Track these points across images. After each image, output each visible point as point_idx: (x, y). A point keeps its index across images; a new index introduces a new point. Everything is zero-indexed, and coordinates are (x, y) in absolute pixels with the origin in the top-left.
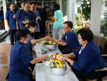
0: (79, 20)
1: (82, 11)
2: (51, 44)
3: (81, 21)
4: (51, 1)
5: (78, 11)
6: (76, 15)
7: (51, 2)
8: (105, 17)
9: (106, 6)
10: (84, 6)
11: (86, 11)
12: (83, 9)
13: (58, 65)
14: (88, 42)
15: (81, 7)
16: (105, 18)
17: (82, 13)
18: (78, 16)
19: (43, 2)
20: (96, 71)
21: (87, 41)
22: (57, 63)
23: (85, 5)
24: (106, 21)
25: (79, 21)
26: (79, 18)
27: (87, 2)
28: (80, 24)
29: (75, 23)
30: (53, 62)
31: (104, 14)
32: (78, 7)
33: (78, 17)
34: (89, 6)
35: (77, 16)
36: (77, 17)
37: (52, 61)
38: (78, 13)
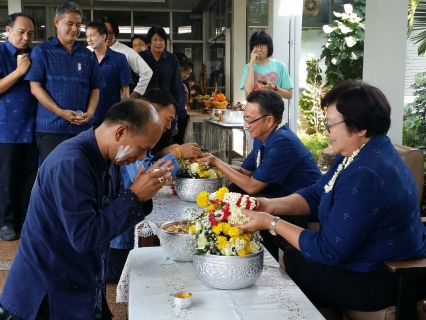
0: (312, 110)
1: (324, 76)
2: (197, 177)
3: (322, 116)
4: (202, 39)
5: (309, 76)
6: (301, 90)
7: (203, 42)
8: (418, 96)
9: (421, 52)
10: (334, 56)
11: (341, 76)
12: (331, 67)
13: (225, 242)
14: (367, 140)
15: (322, 57)
16: (418, 102)
17: (324, 82)
18: (309, 95)
19: (173, 41)
20: (394, 268)
21: (367, 136)
22: (222, 234)
23: (338, 50)
24: (423, 114)
25: (312, 114)
26: (315, 103)
27: (346, 38)
28: (316, 126)
29: (299, 122)
30: (204, 231)
31: (412, 86)
32: (310, 59)
33: (310, 98)
34: (354, 56)
35: (306, 94)
36: (305, 97)
37: (202, 226)
38: (308, 82)
